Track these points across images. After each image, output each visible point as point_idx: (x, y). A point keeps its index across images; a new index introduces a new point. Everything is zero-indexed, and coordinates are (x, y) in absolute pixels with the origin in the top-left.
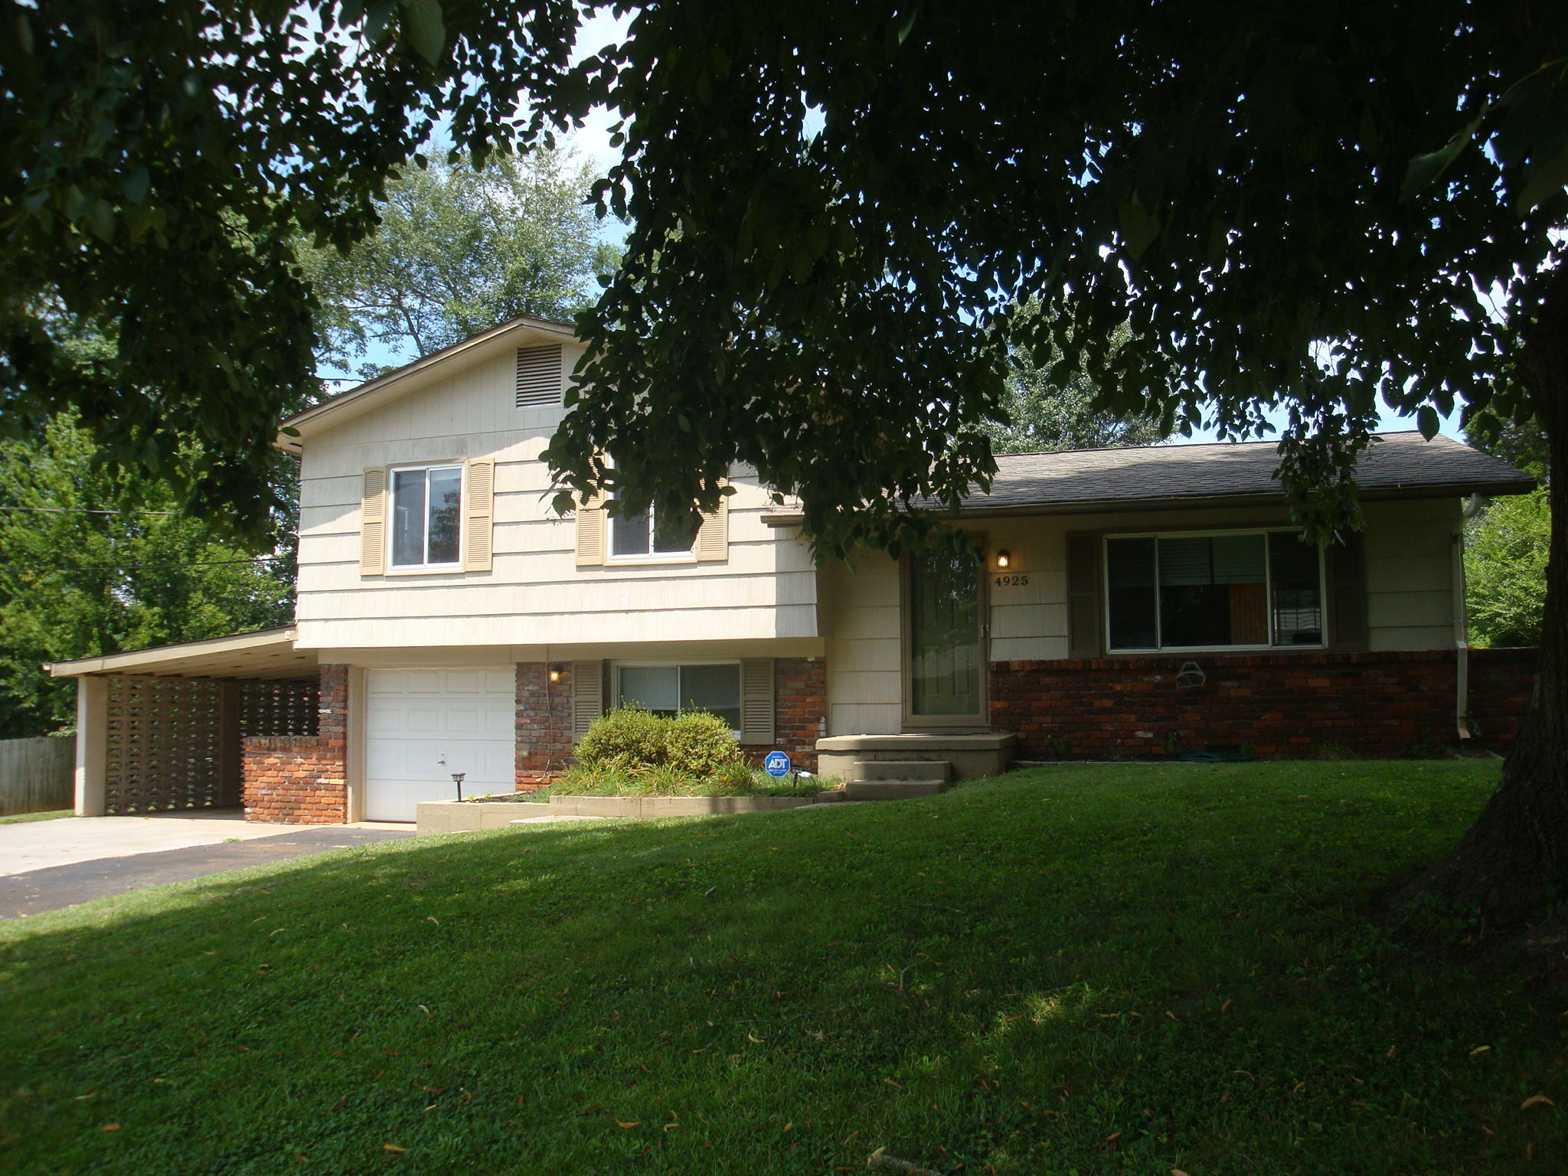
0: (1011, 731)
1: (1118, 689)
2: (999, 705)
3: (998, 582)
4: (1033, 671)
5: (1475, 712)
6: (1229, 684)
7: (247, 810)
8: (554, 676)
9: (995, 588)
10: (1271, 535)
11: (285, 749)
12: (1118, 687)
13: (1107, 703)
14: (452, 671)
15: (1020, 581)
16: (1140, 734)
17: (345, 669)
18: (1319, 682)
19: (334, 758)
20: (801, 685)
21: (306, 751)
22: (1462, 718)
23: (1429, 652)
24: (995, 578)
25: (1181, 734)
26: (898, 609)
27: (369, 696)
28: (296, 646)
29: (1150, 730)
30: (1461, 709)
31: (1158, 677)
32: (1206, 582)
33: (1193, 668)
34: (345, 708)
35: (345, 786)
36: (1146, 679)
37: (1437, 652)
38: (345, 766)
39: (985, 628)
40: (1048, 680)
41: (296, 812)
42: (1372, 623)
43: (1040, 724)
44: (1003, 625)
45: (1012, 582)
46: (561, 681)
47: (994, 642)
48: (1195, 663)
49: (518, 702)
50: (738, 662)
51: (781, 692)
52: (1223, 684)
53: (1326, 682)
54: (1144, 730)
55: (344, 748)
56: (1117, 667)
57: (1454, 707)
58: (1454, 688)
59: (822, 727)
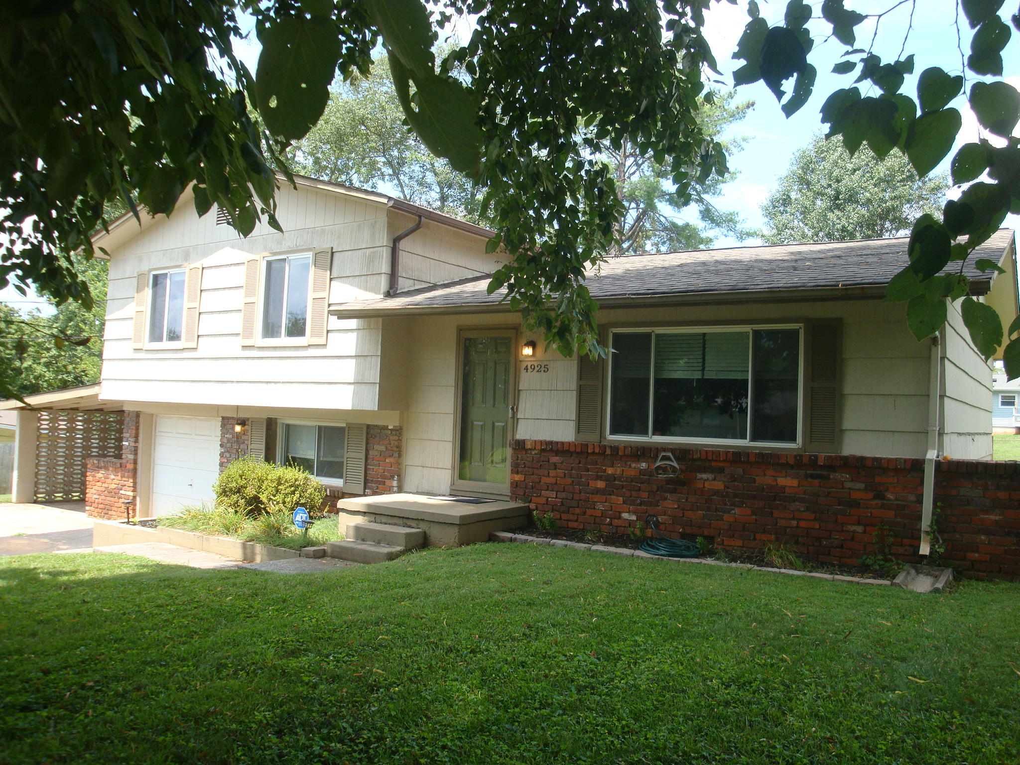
0: (525, 502)
1: (610, 472)
2: (517, 477)
3: (526, 369)
4: (543, 450)
5: (941, 526)
6: (704, 476)
7: (87, 508)
8: (238, 428)
9: (523, 372)
10: (756, 332)
11: (106, 468)
12: (610, 471)
13: (601, 484)
14: (199, 420)
15: (543, 369)
16: (625, 515)
17: (138, 415)
18: (788, 482)
19: (128, 477)
20: (383, 448)
21: (116, 470)
22: (927, 532)
23: (896, 459)
24: (524, 365)
25: (660, 519)
26: (453, 388)
27: (158, 434)
28: (101, 397)
29: (634, 513)
30: (926, 522)
31: (644, 464)
32: (697, 375)
33: (669, 459)
34: (136, 441)
35: (134, 497)
36: (633, 465)
37: (905, 460)
38: (135, 483)
39: (513, 409)
40: (555, 459)
41: (110, 513)
42: (846, 425)
43: (548, 498)
44: (528, 407)
45: (536, 369)
46: (244, 433)
47: (520, 421)
48: (670, 454)
49: (221, 446)
50: (344, 425)
51: (371, 452)
52: (699, 476)
53: (795, 483)
54: (629, 512)
55: (135, 470)
56: (608, 452)
57: (919, 518)
58: (920, 500)
59: (395, 483)
